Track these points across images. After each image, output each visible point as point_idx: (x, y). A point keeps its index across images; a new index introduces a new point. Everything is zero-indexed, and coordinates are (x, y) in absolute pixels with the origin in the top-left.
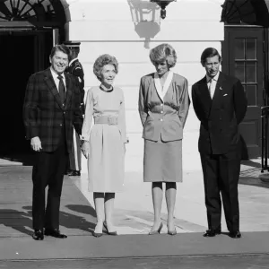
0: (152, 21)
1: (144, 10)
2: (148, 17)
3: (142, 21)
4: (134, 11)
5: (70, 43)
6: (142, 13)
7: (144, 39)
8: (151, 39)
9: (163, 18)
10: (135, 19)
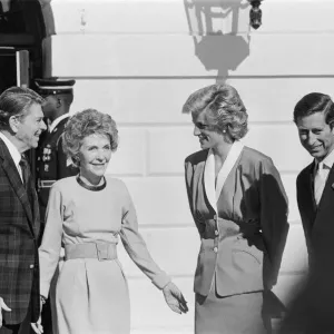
0: (233, 33)
1: (215, 10)
2: (222, 25)
3: (210, 33)
4: (192, 11)
5: (54, 82)
6: (209, 16)
7: (215, 72)
8: (230, 73)
9: (256, 27)
10: (196, 29)
